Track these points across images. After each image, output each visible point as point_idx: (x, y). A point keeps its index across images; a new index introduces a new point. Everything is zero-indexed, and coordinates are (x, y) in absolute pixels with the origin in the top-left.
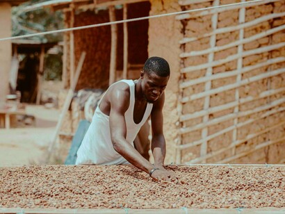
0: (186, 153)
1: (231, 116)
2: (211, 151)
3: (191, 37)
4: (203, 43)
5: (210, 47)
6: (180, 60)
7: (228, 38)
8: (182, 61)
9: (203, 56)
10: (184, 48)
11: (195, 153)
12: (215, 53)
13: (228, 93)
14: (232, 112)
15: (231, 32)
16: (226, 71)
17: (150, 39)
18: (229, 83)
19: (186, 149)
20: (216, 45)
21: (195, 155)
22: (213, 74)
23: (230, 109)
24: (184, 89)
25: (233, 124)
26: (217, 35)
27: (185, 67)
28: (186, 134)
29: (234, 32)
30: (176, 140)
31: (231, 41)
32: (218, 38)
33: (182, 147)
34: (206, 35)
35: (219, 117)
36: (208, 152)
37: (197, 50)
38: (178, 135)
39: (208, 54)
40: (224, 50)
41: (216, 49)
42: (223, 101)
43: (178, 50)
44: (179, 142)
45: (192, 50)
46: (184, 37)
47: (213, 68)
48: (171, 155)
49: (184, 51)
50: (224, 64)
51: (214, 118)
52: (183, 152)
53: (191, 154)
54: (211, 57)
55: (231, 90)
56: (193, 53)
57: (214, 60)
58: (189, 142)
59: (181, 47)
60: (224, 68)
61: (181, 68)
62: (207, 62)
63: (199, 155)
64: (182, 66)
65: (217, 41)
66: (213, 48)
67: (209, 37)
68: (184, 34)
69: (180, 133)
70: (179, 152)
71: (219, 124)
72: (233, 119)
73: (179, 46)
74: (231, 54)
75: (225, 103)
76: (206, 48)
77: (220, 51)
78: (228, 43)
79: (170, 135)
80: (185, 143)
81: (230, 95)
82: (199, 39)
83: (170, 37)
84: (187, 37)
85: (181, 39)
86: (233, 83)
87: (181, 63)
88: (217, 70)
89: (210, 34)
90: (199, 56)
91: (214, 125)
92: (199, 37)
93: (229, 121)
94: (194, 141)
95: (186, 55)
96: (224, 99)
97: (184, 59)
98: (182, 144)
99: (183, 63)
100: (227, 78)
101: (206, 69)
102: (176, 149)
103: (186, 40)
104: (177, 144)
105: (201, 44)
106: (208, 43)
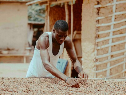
0: (99, 75)
1: (122, 56)
2: (112, 74)
3: (101, 16)
4: (108, 19)
5: (111, 22)
6: (96, 28)
7: (121, 17)
8: (97, 29)
9: (108, 26)
10: (98, 22)
11: (103, 75)
12: (114, 25)
13: (121, 45)
14: (123, 55)
15: (123, 14)
16: (120, 34)
18: (122, 40)
19: (99, 73)
20: (115, 21)
21: (104, 76)
22: (113, 35)
23: (122, 53)
24: (98, 43)
25: (123, 61)
26: (115, 16)
27: (98, 31)
28: (99, 65)
29: (124, 14)
30: (94, 68)
31: (122, 19)
33: (97, 72)
34: (110, 16)
35: (116, 57)
36: (110, 75)
37: (105, 23)
38: (95, 66)
39: (111, 25)
40: (119, 23)
41: (115, 23)
42: (118, 49)
43: (95, 23)
44: (96, 69)
45: (103, 23)
46: (98, 16)
47: (113, 32)
48: (91, 76)
49: (98, 23)
50: (119, 31)
51: (113, 57)
52: (98, 74)
53: (101, 75)
54: (112, 27)
55: (123, 43)
56: (103, 25)
57: (114, 28)
58: (100, 70)
59: (96, 22)
60: (119, 32)
61: (97, 32)
62: (110, 29)
63: (106, 76)
64: (97, 31)
65: (115, 19)
66: (113, 22)
67: (112, 16)
68: (98, 15)
69: (96, 65)
70: (95, 74)
71: (116, 60)
72: (124, 58)
74: (123, 25)
75: (119, 50)
76: (110, 22)
77: (117, 24)
79: (91, 66)
80: (99, 70)
81: (122, 46)
82: (106, 18)
83: (91, 17)
84: (100, 16)
85: (96, 17)
86: (124, 40)
87: (96, 30)
88: (115, 33)
89: (112, 15)
90: (106, 26)
91: (114, 61)
92: (106, 16)
93: (121, 59)
94: (103, 69)
95: (99, 25)
96: (119, 48)
97: (98, 27)
98: (97, 70)
99: (98, 30)
100: (121, 37)
101: (109, 33)
102: (94, 73)
103: (99, 18)
104: (94, 70)
105: (107, 20)
106: (111, 19)
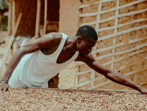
0: (82, 77)
1: (110, 54)
2: (97, 76)
3: (86, 4)
4: (94, 8)
5: (98, 11)
6: (79, 18)
7: (109, 5)
8: (80, 20)
9: (93, 16)
10: (82, 11)
11: (87, 77)
12: (101, 15)
13: (109, 40)
14: (111, 52)
15: (111, 2)
16: (108, 26)
17: (61, 5)
18: (110, 34)
19: (81, 75)
20: (102, 10)
21: (87, 79)
22: (100, 28)
23: (110, 50)
25: (111, 60)
26: (102, 3)
27: (82, 23)
28: (82, 65)
29: (113, 2)
30: (76, 69)
31: (111, 8)
32: (103, 5)
33: (79, 73)
34: (96, 3)
35: (103, 55)
36: (95, 77)
37: (90, 13)
38: (77, 66)
39: (97, 15)
40: (107, 13)
41: (102, 12)
42: (105, 45)
43: (78, 12)
44: (78, 70)
45: (87, 12)
46: (82, 4)
47: (100, 24)
48: (72, 78)
49: (82, 13)
50: (107, 22)
51: (100, 56)
52: (80, 77)
53: (85, 78)
54: (98, 17)
55: (111, 38)
56: (87, 15)
57: (100, 19)
58: (84, 71)
59: (80, 11)
60: (106, 24)
61: (80, 24)
62: (96, 20)
63: (90, 79)
64: (80, 22)
65: (102, 7)
66: (100, 12)
67: (98, 4)
68: (82, 2)
69: (78, 65)
70: (77, 77)
71: (103, 59)
72: (112, 57)
73: (79, 9)
74: (111, 16)
75: (107, 46)
76: (96, 12)
77: (104, 14)
78: (109, 9)
79: (72, 66)
80: (81, 71)
81: (110, 41)
82: (91, 6)
83: (73, 4)
84: (84, 4)
85: (80, 5)
86: (112, 34)
87: (80, 21)
88: (102, 25)
89: (98, 3)
90: (91, 16)
91: (100, 60)
92: (92, 4)
93: (109, 58)
94: (86, 70)
95: (83, 15)
96: (106, 44)
97: (81, 18)
98: (79, 71)
99: (81, 21)
100: (108, 31)
101: (95, 25)
102: (76, 75)
103: (83, 6)
104: (76, 72)
105: (93, 9)
106: (97, 8)
